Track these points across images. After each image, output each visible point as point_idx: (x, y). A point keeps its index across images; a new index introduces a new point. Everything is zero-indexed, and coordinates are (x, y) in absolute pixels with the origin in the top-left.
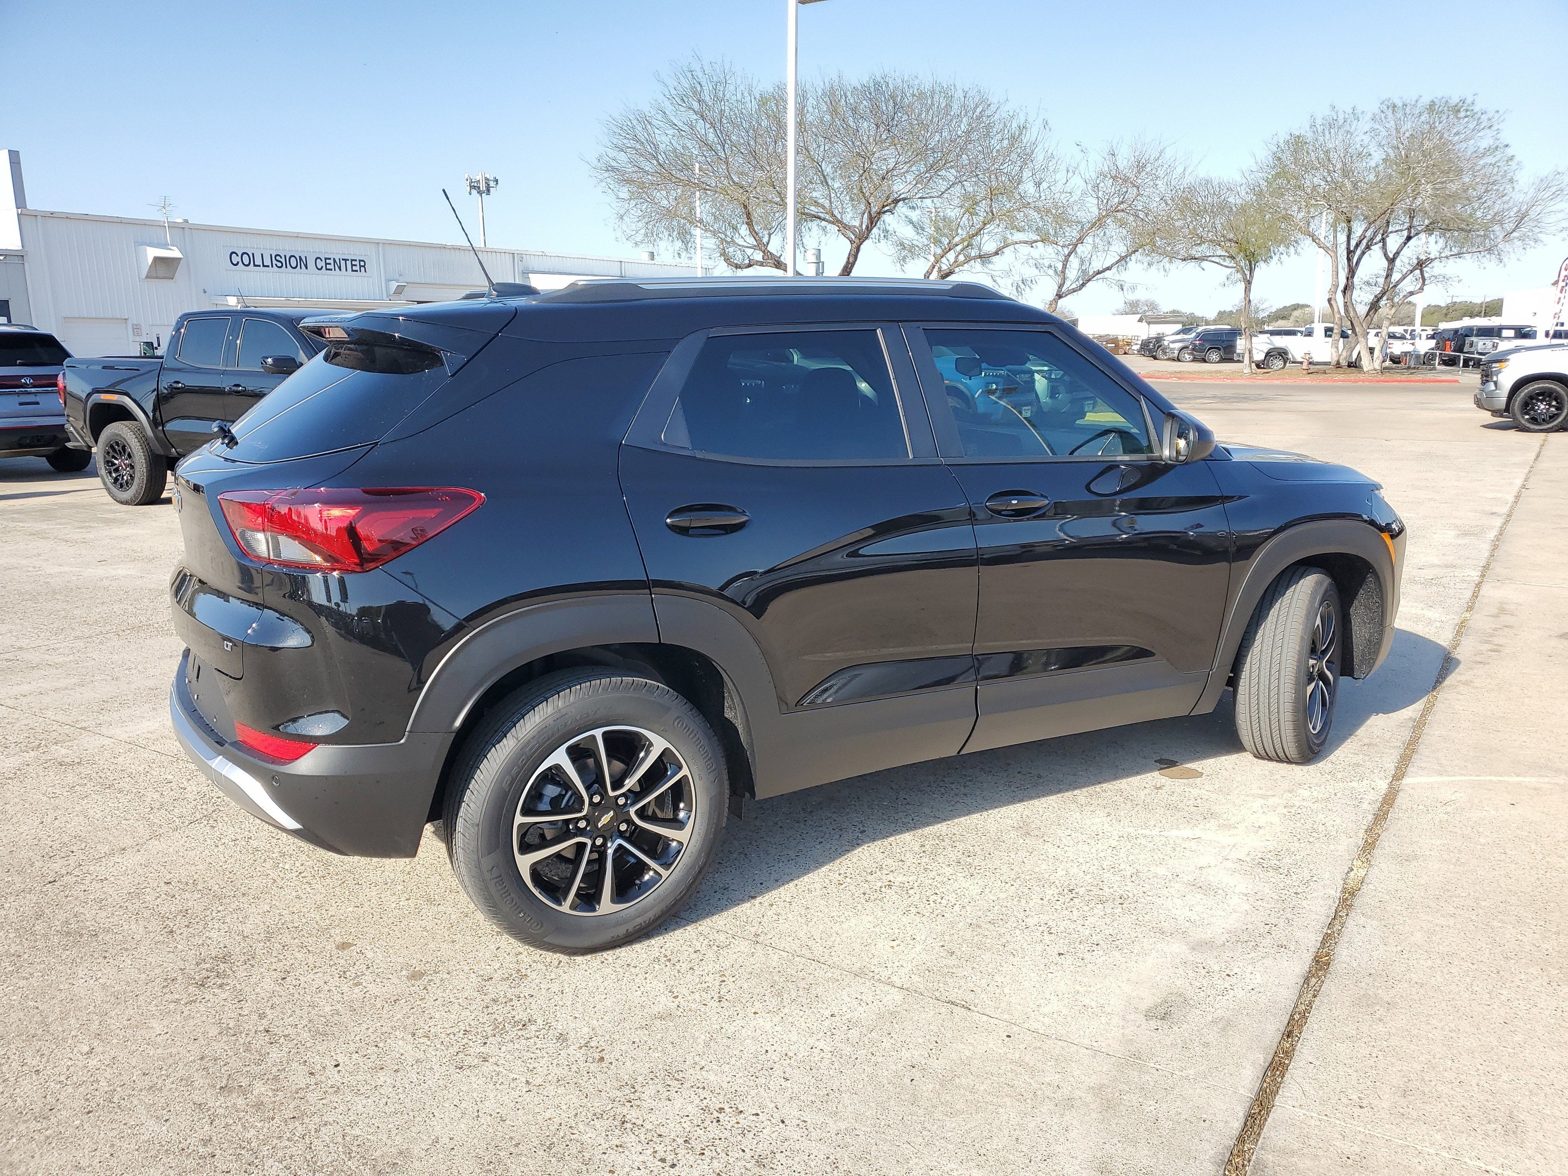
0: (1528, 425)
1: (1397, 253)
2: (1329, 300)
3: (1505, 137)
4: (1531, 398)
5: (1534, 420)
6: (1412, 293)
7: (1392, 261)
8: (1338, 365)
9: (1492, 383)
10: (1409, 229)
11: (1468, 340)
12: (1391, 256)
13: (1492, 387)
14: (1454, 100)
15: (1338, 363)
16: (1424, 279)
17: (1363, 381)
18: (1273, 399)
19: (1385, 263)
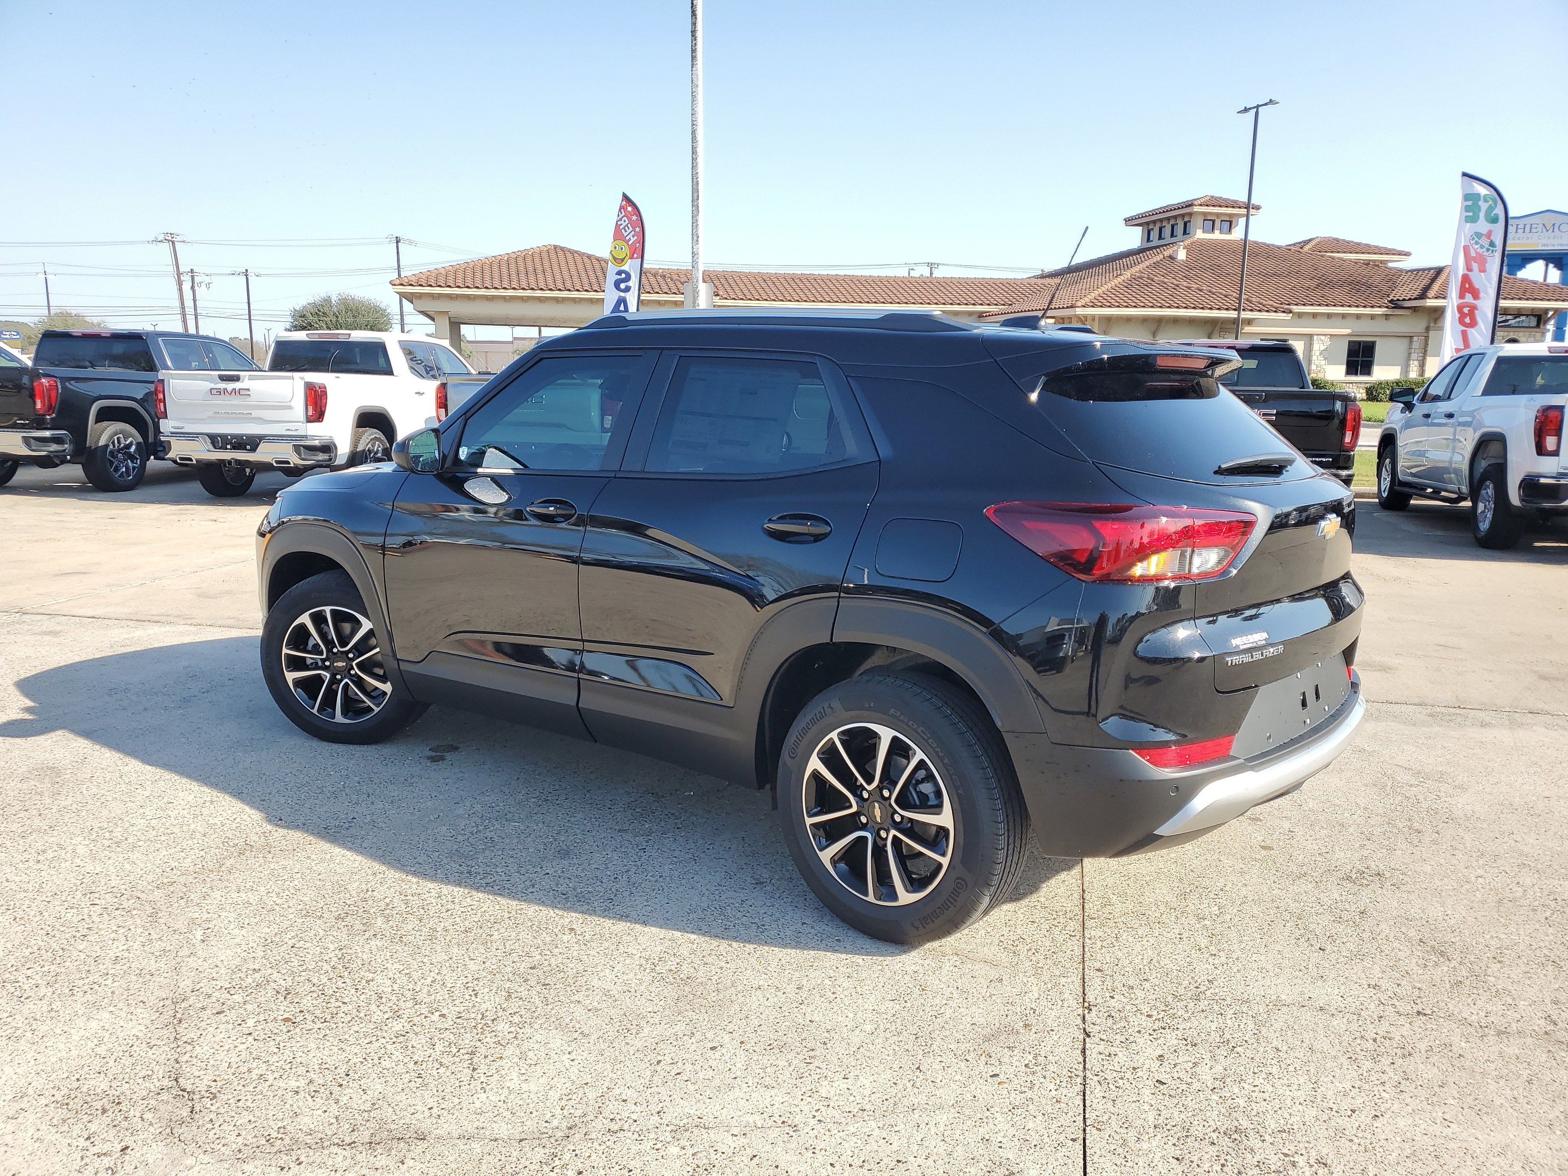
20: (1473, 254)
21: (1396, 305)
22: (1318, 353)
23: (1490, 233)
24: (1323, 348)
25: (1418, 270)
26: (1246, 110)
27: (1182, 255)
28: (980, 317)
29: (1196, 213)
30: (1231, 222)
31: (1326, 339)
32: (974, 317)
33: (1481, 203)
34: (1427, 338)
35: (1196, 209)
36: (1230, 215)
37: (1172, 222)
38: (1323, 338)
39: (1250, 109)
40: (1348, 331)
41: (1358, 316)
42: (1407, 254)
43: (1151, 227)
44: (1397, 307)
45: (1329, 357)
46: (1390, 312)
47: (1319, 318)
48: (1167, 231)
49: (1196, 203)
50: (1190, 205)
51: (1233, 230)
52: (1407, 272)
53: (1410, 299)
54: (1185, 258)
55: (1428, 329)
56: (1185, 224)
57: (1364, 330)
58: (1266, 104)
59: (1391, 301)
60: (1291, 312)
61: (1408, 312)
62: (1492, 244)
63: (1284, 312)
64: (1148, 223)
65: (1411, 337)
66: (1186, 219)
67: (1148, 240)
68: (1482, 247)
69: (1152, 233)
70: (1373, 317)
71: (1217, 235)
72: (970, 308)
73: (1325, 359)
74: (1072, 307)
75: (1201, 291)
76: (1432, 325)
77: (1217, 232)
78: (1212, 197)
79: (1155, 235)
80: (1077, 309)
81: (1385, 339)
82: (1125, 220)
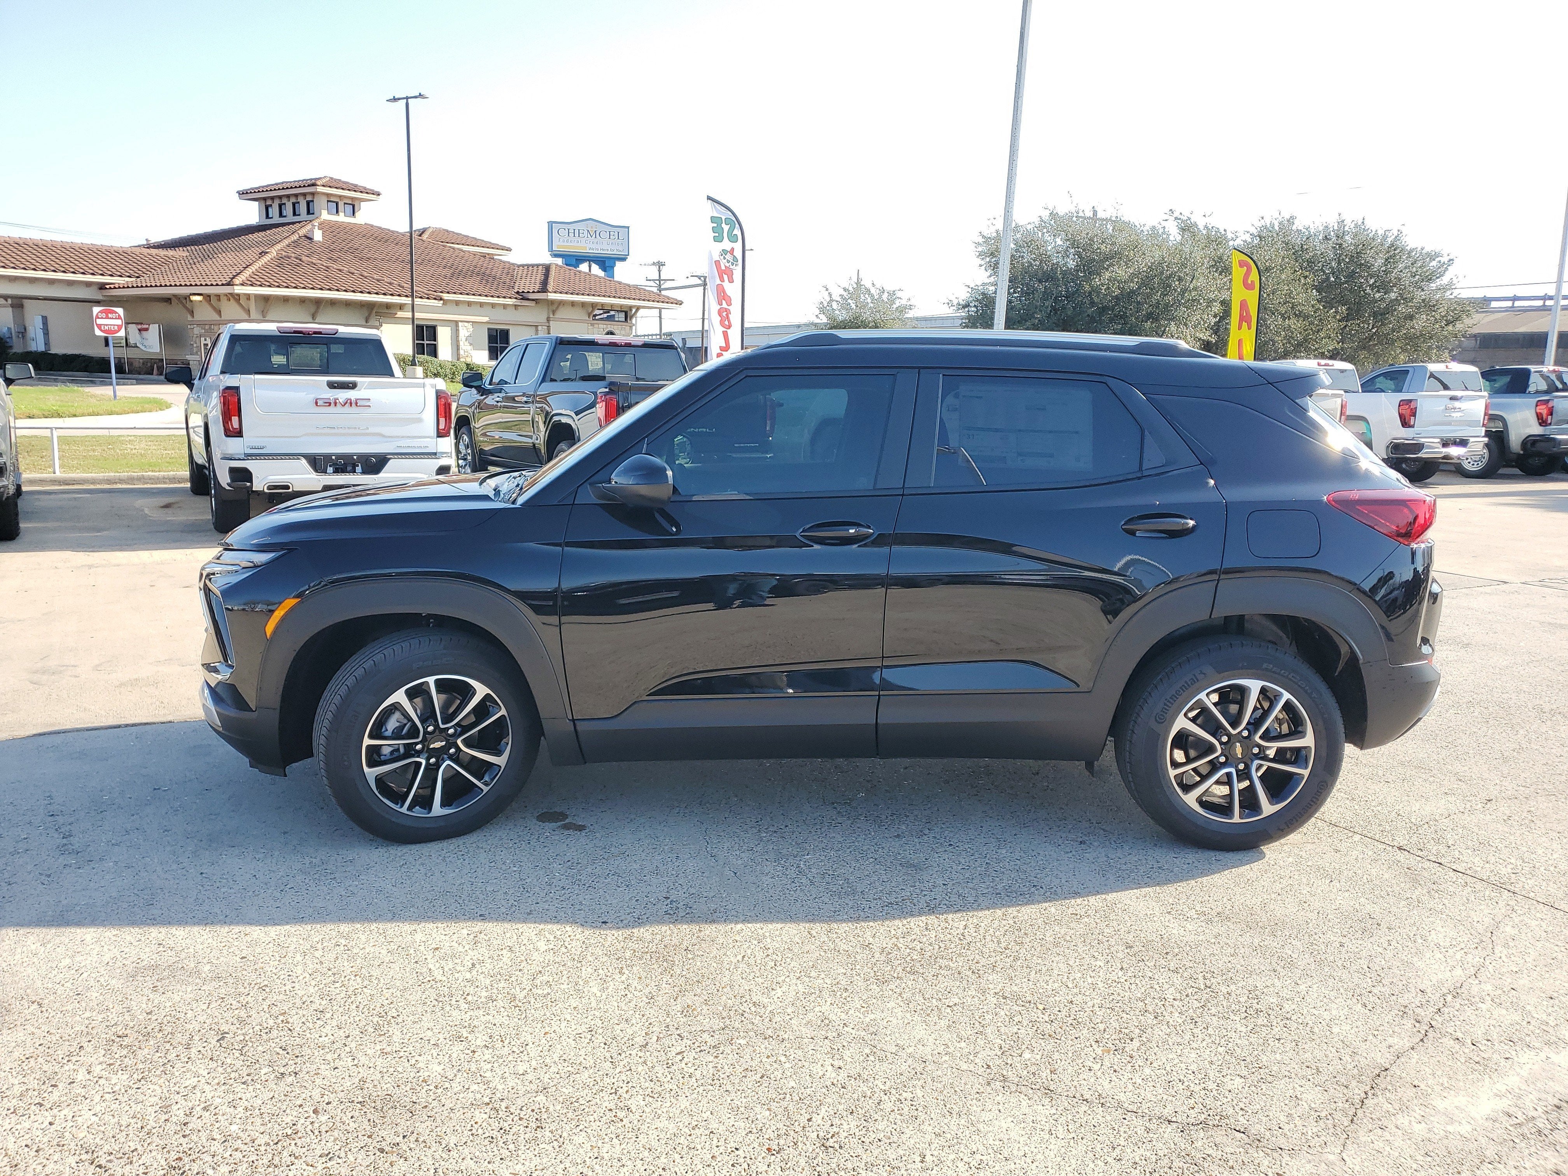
20: (723, 268)
21: (522, 296)
22: (464, 339)
23: (733, 249)
24: (467, 334)
25: (528, 266)
26: (395, 99)
27: (318, 236)
28: (101, 289)
29: (318, 193)
30: (354, 206)
31: (469, 325)
32: (94, 289)
33: (723, 225)
34: (549, 327)
35: (320, 189)
36: (352, 199)
37: (293, 200)
38: (466, 324)
39: (399, 99)
40: (486, 319)
41: (493, 305)
42: (509, 250)
43: (269, 202)
44: (524, 299)
45: (473, 342)
46: (518, 303)
47: (461, 306)
48: (288, 210)
49: (318, 183)
50: (314, 185)
51: (356, 214)
52: (519, 266)
53: (534, 292)
54: (321, 240)
55: (548, 320)
56: (308, 203)
57: (501, 319)
58: (415, 97)
59: (518, 293)
60: (441, 299)
61: (533, 304)
62: (735, 259)
63: (435, 299)
64: (265, 199)
65: (537, 326)
66: (309, 198)
67: (267, 217)
68: (728, 261)
69: (270, 209)
70: (505, 306)
71: (341, 218)
72: (89, 278)
73: (471, 345)
74: (228, 284)
75: (353, 274)
76: (551, 316)
77: (341, 214)
78: (332, 178)
79: (274, 211)
80: (236, 287)
81: (516, 327)
82: (238, 192)
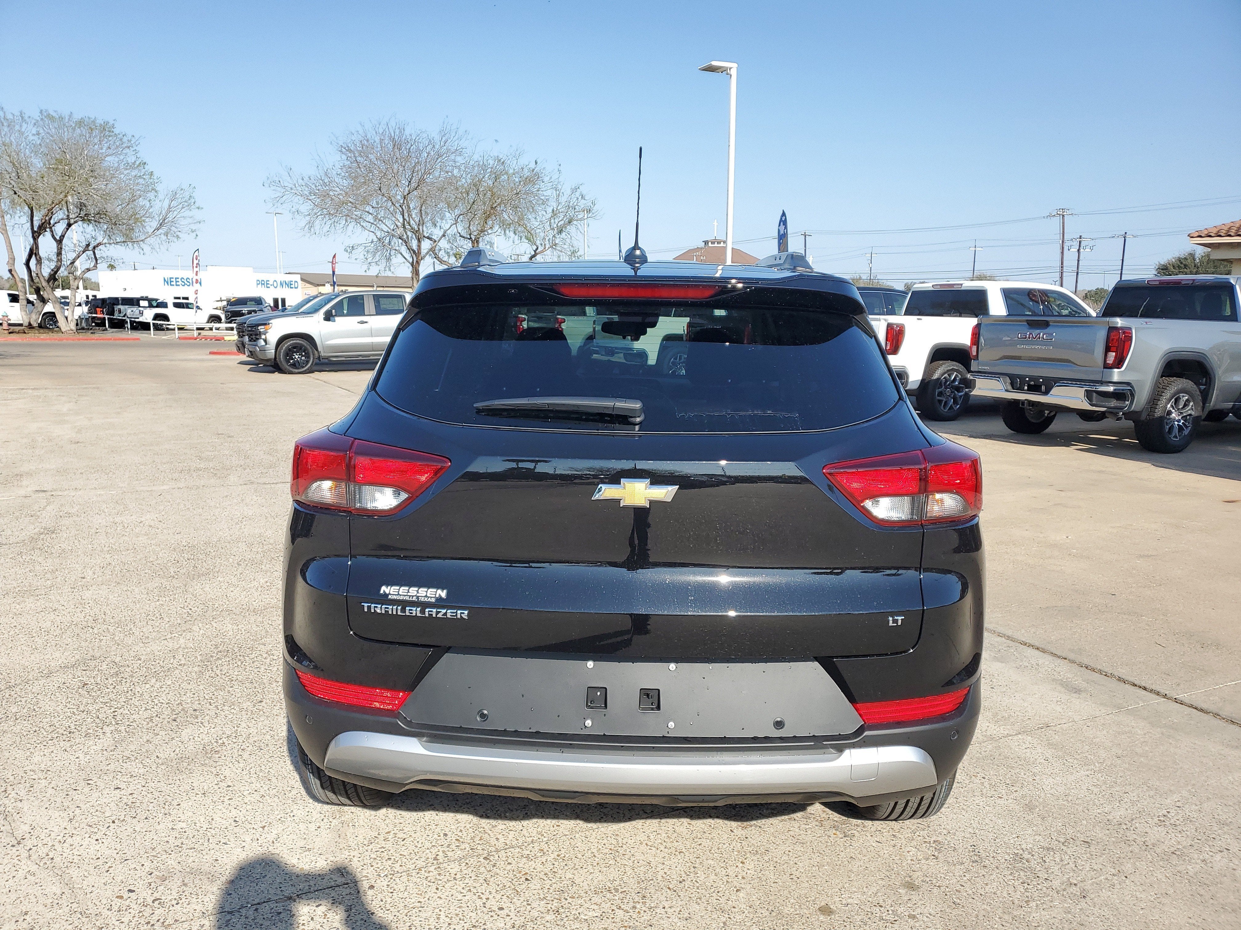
0: (291, 369)
1: (63, 236)
2: (10, 271)
3: (144, 155)
4: (290, 350)
5: (294, 365)
6: (88, 270)
7: (60, 242)
8: (30, 326)
9: (262, 340)
10: (68, 218)
11: (116, 308)
12: (58, 238)
13: (262, 343)
14: (99, 121)
15: (30, 324)
16: (96, 260)
17: (67, 339)
18: (29, 356)
19: (54, 244)
